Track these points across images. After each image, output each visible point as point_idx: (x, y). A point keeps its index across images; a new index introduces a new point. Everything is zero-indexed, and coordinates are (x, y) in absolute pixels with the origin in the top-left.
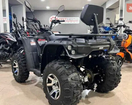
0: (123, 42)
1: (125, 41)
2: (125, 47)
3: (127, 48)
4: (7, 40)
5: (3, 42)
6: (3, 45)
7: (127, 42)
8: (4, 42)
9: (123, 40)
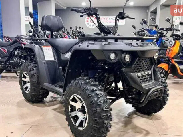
0: (168, 50)
1: (170, 49)
2: (170, 57)
3: (173, 58)
4: (23, 44)
5: (18, 47)
6: (18, 50)
7: (173, 51)
8: (20, 47)
9: (169, 47)
